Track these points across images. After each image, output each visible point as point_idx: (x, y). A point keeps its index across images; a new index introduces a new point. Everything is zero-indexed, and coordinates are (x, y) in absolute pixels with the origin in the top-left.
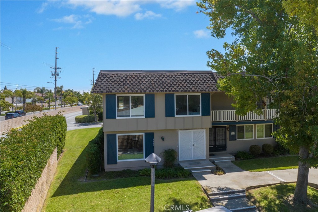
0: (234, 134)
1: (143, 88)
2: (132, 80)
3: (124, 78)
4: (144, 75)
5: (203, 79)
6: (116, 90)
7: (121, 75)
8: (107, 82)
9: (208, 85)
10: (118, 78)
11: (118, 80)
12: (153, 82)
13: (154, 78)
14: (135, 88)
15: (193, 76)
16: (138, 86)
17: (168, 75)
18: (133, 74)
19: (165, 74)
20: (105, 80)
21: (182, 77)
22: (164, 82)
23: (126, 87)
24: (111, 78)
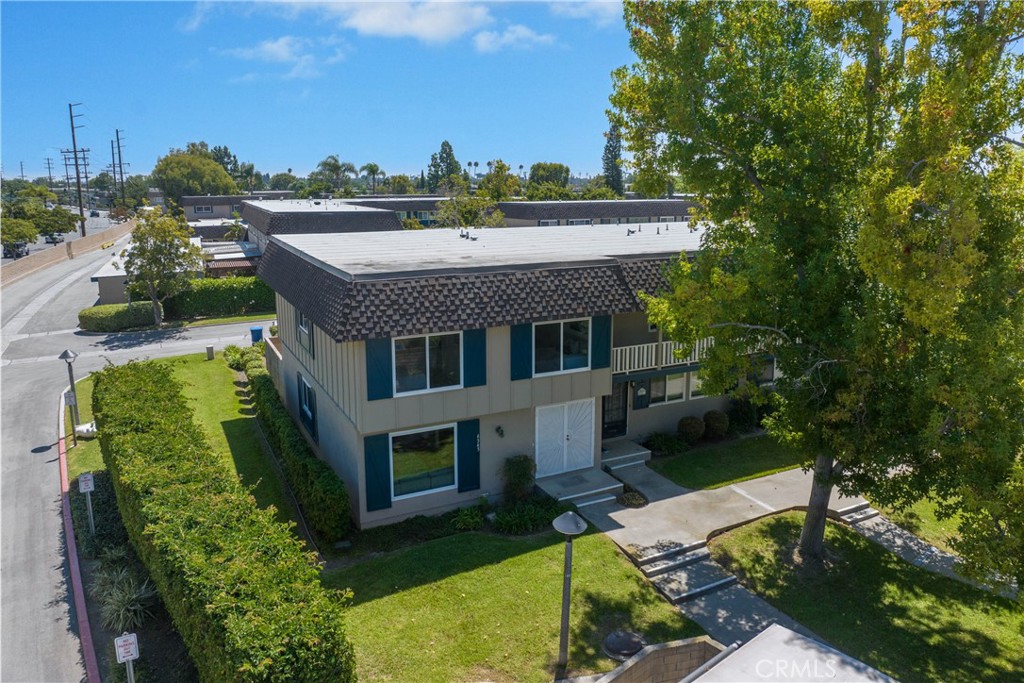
0: (644, 393)
1: (464, 317)
2: (436, 297)
3: (415, 294)
4: (463, 280)
5: (599, 282)
6: (400, 329)
7: (406, 285)
8: (373, 308)
9: (610, 297)
10: (399, 295)
11: (401, 301)
12: (486, 300)
13: (489, 288)
14: (444, 318)
15: (576, 276)
16: (453, 312)
17: (519, 276)
18: (437, 279)
19: (514, 274)
20: (368, 303)
21: (552, 282)
22: (513, 297)
23: (423, 320)
24: (382, 297)
